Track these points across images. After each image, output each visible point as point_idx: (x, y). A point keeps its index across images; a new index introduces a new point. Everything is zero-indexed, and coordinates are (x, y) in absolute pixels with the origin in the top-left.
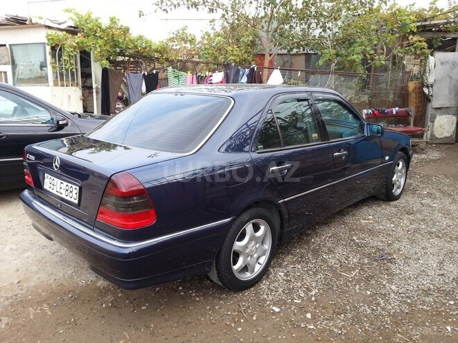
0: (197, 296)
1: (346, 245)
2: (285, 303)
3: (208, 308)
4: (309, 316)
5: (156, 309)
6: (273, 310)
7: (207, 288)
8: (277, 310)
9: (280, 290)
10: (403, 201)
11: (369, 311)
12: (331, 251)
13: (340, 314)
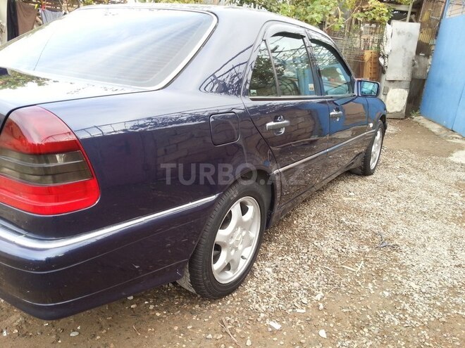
0: (157, 310)
1: (335, 229)
2: (285, 314)
3: (176, 328)
4: (323, 333)
5: (95, 336)
6: (271, 327)
7: (170, 295)
8: (277, 326)
9: (274, 294)
10: (379, 176)
11: (397, 322)
12: (321, 237)
13: (361, 328)
